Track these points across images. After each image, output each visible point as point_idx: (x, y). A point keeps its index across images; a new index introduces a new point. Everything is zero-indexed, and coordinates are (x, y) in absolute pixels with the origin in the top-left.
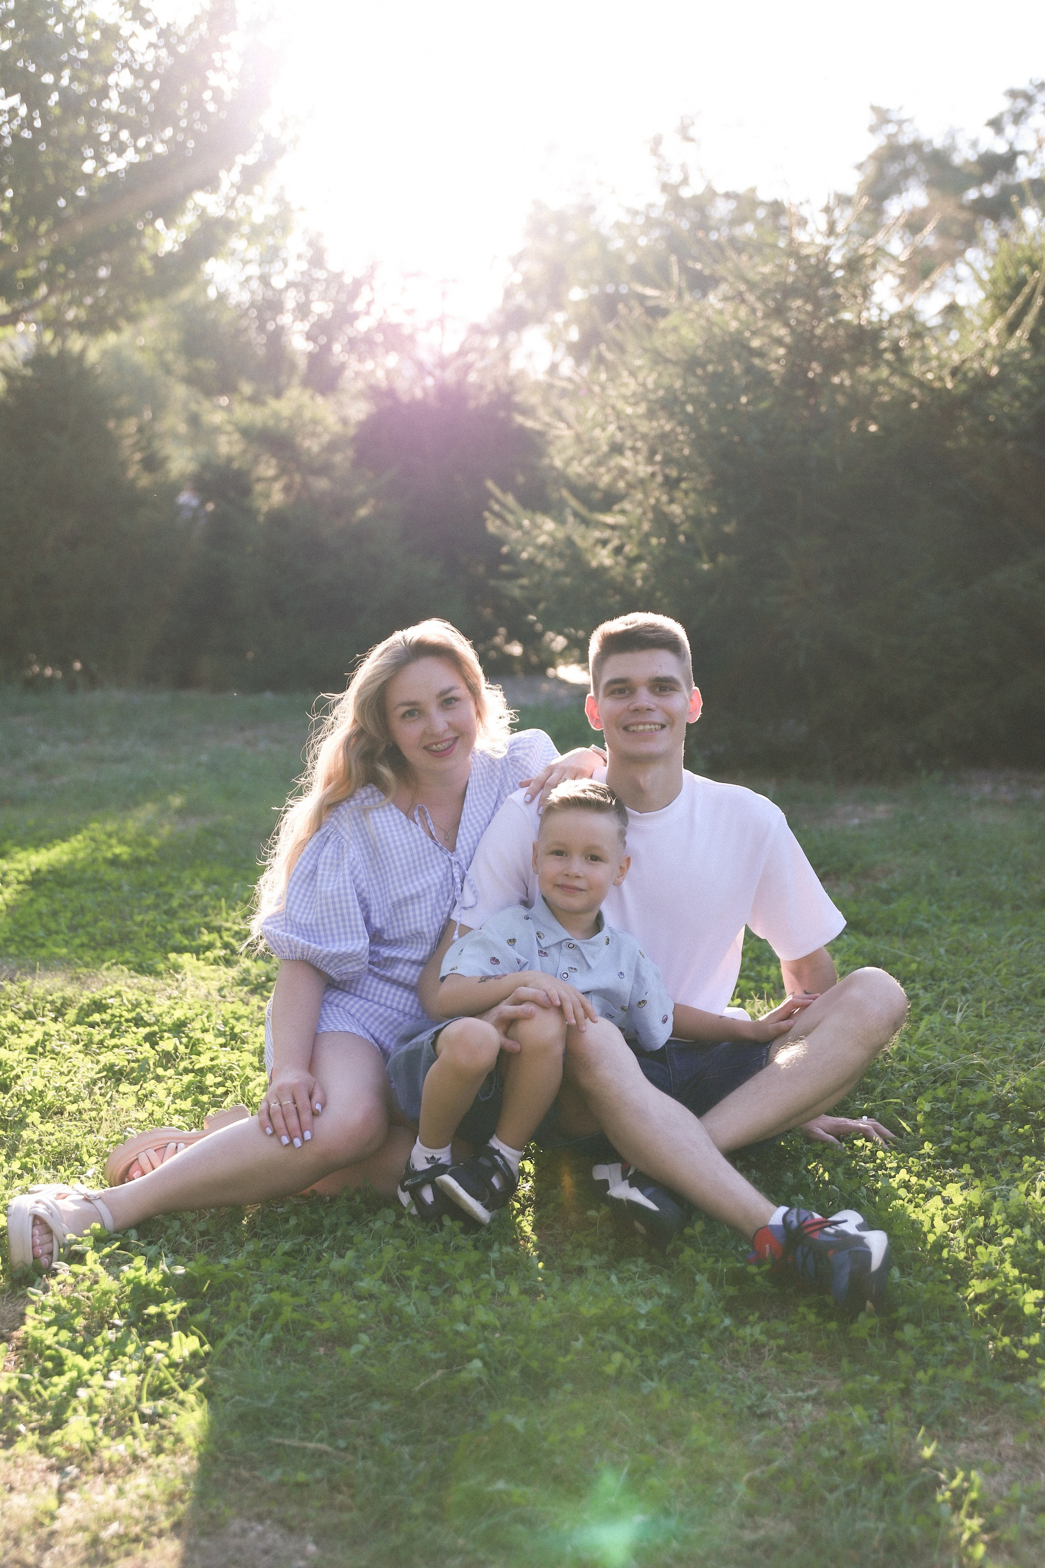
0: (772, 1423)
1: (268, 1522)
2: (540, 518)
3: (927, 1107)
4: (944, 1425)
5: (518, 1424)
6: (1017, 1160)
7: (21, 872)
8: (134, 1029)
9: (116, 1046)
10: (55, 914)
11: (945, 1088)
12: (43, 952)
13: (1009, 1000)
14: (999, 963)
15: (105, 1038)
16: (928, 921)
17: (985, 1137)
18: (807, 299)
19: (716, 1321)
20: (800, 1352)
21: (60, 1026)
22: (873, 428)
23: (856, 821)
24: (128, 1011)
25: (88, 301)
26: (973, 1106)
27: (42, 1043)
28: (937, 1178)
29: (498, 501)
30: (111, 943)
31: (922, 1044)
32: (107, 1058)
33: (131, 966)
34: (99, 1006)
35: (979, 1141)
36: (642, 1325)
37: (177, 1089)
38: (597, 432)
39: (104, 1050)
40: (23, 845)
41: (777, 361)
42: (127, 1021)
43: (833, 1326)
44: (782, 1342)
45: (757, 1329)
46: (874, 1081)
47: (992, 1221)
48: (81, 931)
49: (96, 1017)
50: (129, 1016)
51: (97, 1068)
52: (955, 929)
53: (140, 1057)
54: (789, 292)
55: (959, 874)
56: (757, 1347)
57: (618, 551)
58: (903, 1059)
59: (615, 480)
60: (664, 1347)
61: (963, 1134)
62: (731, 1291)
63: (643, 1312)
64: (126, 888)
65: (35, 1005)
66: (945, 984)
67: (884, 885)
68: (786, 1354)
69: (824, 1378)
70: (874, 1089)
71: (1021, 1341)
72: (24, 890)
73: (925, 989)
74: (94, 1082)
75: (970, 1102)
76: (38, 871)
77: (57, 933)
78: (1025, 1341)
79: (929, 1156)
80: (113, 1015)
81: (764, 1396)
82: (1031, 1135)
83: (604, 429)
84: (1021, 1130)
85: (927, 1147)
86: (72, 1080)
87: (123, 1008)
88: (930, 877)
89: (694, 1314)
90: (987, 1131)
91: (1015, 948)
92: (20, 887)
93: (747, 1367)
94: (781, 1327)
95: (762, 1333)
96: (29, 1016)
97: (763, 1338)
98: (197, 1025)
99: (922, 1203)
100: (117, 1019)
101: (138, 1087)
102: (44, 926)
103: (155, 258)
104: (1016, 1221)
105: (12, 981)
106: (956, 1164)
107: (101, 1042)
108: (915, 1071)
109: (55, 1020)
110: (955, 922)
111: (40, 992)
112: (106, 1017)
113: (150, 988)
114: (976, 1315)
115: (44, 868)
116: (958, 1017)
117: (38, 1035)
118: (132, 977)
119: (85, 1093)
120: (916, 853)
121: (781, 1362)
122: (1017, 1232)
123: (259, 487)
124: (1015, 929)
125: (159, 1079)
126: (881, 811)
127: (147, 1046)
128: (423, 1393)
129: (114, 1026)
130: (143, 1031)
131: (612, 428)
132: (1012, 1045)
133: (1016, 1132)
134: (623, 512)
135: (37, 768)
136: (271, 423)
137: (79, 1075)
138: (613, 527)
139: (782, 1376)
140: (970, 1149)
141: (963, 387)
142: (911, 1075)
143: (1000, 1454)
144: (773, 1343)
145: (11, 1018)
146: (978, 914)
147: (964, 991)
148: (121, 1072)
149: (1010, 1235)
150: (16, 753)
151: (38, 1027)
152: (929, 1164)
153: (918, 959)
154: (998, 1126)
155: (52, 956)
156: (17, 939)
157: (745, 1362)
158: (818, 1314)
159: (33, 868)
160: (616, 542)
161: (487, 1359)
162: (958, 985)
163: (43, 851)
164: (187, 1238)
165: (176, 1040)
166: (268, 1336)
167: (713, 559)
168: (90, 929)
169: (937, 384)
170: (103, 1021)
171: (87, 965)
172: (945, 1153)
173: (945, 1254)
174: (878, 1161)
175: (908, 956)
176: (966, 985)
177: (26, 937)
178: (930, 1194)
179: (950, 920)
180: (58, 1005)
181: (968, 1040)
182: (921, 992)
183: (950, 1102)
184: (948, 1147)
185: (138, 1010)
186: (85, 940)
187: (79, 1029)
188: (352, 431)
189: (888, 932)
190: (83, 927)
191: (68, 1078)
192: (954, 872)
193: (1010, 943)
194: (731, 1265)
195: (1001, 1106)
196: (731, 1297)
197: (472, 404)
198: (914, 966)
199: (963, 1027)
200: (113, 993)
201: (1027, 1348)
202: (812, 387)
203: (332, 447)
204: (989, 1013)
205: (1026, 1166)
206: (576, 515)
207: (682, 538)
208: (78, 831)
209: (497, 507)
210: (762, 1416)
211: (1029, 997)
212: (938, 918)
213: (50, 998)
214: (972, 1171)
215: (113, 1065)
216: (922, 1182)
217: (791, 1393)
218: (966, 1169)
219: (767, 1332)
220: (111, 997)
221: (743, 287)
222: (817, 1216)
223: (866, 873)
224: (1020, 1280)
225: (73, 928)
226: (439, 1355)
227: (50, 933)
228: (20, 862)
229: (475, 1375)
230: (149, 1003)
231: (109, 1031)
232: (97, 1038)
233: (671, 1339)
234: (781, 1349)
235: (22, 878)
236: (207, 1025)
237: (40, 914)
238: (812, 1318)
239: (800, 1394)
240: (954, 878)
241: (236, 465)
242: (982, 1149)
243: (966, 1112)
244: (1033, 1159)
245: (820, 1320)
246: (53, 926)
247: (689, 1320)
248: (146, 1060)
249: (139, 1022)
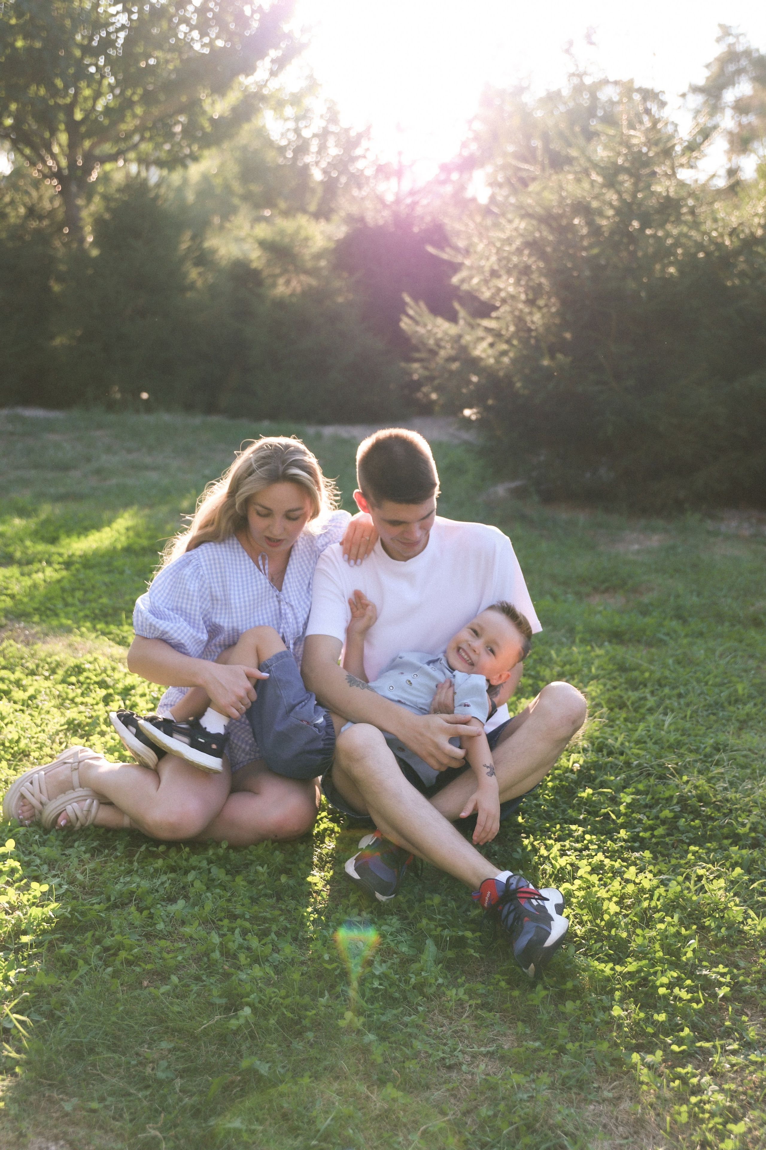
0: (454, 1075)
1: (62, 1142)
2: (440, 321)
3: (628, 799)
4: (581, 1088)
5: (264, 1069)
6: (685, 847)
7: (60, 555)
8: (98, 689)
9: (82, 703)
10: (73, 590)
11: (646, 782)
12: (55, 623)
13: (710, 706)
14: (709, 674)
15: (76, 696)
16: (668, 634)
17: (666, 827)
18: (631, 175)
19: (433, 981)
20: (490, 1011)
21: (48, 684)
22: (672, 270)
23: (636, 547)
24: (96, 676)
25: (167, 147)
26: (663, 799)
27: (32, 697)
28: (624, 860)
29: (411, 308)
30: (106, 615)
31: (638, 742)
32: (72, 713)
33: (111, 636)
34: (78, 670)
35: (660, 831)
36: (376, 984)
37: (112, 743)
38: (483, 263)
39: (73, 705)
40: (69, 533)
41: (608, 218)
42: (96, 683)
43: (516, 993)
44: (479, 1002)
45: (461, 991)
46: (597, 773)
47: (653, 904)
48: (88, 605)
49: (73, 679)
50: (97, 679)
51: (63, 720)
52: (685, 641)
53: (94, 714)
54: (618, 170)
55: (698, 595)
56: (460, 1003)
57: (492, 345)
58: (622, 753)
59: (493, 297)
60: (390, 1001)
61: (651, 822)
62: (450, 954)
63: (377, 973)
64: (128, 572)
65: (38, 666)
66: (667, 690)
67: (646, 599)
68: (479, 1012)
69: (505, 1035)
70: (595, 778)
71: (652, 1016)
72: (61, 569)
73: (652, 693)
74: (57, 733)
75: (661, 796)
76: (73, 555)
77: (72, 605)
78: (656, 1017)
79: (624, 840)
80: (87, 678)
81: (455, 1049)
82: (700, 827)
83: (488, 259)
84: (692, 823)
85: (623, 833)
86: (44, 731)
87: (94, 673)
88: (678, 596)
89: (418, 974)
90: (670, 821)
91: (723, 662)
92: (57, 567)
93: (451, 1019)
94: (481, 989)
95: (465, 993)
96: (33, 673)
97: (466, 997)
98: (139, 691)
99: (609, 881)
100: (88, 681)
101: (84, 740)
102: (63, 599)
103: (212, 120)
104: (670, 907)
105: (27, 644)
106: (642, 848)
107: (72, 700)
108: (628, 764)
109: (47, 678)
110: (686, 636)
111: (42, 655)
112: (82, 678)
113: (118, 656)
114: (626, 987)
115: (78, 553)
116: (669, 719)
117: (31, 691)
118: (110, 646)
119: (48, 742)
120: (672, 577)
121: (477, 1018)
122: (668, 919)
123: (269, 281)
124: (727, 645)
125: (102, 734)
126: (655, 541)
127: (101, 705)
128: (205, 1033)
129: (85, 686)
130: (103, 692)
131: (494, 259)
132: (703, 746)
133: (689, 825)
134: (498, 318)
135: (98, 472)
136: (278, 238)
137: (49, 726)
138: (488, 330)
139: (473, 1030)
140: (653, 836)
141: (737, 243)
142: (625, 769)
143: (617, 1119)
144: (471, 1002)
145: (18, 674)
146: (704, 630)
147: (680, 696)
148: (79, 725)
149: (662, 921)
150: (88, 460)
151: (35, 683)
152: (621, 846)
153: (652, 667)
154: (677, 817)
155: (61, 626)
156: (43, 609)
157: (450, 1014)
158: (508, 982)
159: (70, 553)
160: (490, 339)
161: (258, 1005)
162: (676, 692)
163: (82, 538)
164: (82, 873)
165: (121, 703)
166: (110, 969)
167: (553, 357)
168: (94, 605)
169: (719, 240)
170: (78, 681)
171: (82, 635)
172: (634, 838)
173: (613, 932)
174: (585, 842)
175: (645, 665)
176: (682, 691)
177: (50, 609)
178: (616, 873)
179: (683, 634)
180: (53, 665)
181: (672, 740)
182: (649, 696)
183: (647, 794)
184: (639, 832)
185: (104, 675)
186: (88, 612)
187: (60, 687)
188: (332, 245)
189: (639, 641)
190: (90, 601)
191: (39, 729)
192: (695, 593)
193: (721, 656)
194: (454, 934)
195: (683, 800)
196: (450, 958)
197: (416, 230)
198: (647, 675)
199: (672, 728)
200: (91, 659)
201: (654, 1023)
202: (632, 238)
203: (318, 256)
204: (695, 715)
205: (690, 856)
206: (465, 319)
207: (533, 341)
208: (109, 523)
209: (411, 312)
210: (450, 1068)
211: (726, 704)
212: (675, 632)
213: (49, 660)
214: (651, 856)
215: (74, 720)
216: (613, 863)
217: (476, 1049)
218: (647, 854)
219: (470, 993)
220: (90, 663)
221: (588, 165)
222: (531, 887)
223: (635, 590)
224: (661, 961)
225: (83, 602)
226: (224, 1001)
227: (66, 605)
228: (63, 547)
229: (242, 1021)
230: (114, 669)
231: (79, 691)
232: (71, 696)
233: (397, 995)
234: (477, 1007)
235: (61, 560)
236: (147, 691)
237: (63, 590)
238: (503, 984)
239: (482, 1049)
240: (695, 599)
241: (255, 265)
242: (662, 836)
243: (657, 802)
244: (697, 848)
245: (508, 986)
246: (70, 600)
247: (413, 981)
248: (98, 718)
249: (102, 684)
